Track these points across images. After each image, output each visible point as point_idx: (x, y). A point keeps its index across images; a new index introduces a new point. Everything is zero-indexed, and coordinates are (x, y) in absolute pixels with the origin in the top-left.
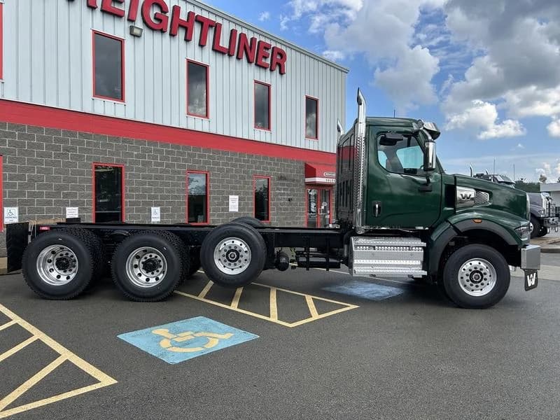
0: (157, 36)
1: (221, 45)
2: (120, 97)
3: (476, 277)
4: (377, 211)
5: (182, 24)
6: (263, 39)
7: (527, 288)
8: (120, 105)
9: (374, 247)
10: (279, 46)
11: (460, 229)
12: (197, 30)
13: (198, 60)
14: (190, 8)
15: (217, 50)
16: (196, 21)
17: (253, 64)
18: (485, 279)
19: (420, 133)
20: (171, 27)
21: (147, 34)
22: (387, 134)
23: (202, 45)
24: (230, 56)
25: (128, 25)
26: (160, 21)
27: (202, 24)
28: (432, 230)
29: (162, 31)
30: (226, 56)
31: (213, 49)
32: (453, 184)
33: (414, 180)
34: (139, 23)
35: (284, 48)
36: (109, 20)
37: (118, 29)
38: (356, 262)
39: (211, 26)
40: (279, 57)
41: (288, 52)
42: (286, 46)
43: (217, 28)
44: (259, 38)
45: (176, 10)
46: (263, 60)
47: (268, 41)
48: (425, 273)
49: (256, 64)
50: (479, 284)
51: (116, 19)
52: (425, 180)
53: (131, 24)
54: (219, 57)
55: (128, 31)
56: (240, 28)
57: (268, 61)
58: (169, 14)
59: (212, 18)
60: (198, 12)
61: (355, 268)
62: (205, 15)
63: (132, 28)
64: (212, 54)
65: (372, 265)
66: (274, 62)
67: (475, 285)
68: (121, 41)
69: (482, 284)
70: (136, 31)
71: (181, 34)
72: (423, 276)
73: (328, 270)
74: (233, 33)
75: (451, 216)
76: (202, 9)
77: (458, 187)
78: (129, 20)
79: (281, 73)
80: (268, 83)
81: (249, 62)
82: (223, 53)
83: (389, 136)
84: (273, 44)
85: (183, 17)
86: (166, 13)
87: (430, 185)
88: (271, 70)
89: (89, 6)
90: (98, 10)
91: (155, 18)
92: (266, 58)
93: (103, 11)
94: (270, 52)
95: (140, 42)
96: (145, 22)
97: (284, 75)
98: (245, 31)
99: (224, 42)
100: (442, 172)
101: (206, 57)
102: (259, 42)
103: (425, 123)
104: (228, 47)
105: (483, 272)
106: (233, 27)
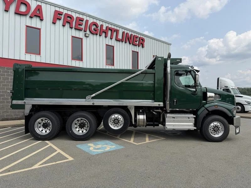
0: (95, 36)
1: (119, 38)
2: (81, 59)
3: (216, 129)
4: (175, 102)
5: (104, 31)
6: (135, 34)
7: (236, 134)
8: (81, 62)
9: (174, 118)
10: (142, 36)
11: (209, 110)
12: (109, 32)
13: (110, 44)
14: (107, 25)
15: (117, 40)
16: (109, 29)
17: (131, 44)
18: (220, 130)
19: (192, 71)
20: (100, 32)
21: (91, 36)
22: (179, 72)
23: (111, 39)
24: (122, 42)
25: (84, 33)
26: (96, 30)
27: (111, 30)
28: (198, 110)
29: (97, 34)
30: (121, 42)
31: (116, 40)
32: (206, 91)
33: (189, 90)
34: (88, 32)
35: (144, 37)
36: (77, 32)
37: (80, 34)
38: (167, 124)
39: (115, 31)
40: (142, 41)
41: (146, 39)
42: (145, 36)
43: (117, 31)
44: (133, 34)
45: (102, 26)
46: (136, 43)
47: (137, 35)
48: (195, 128)
49: (133, 44)
50: (217, 132)
51: (80, 31)
52: (195, 90)
53: (85, 33)
54: (118, 42)
55: (84, 35)
56: (126, 31)
57: (137, 43)
58: (99, 28)
59: (115, 28)
60: (110, 26)
61: (166, 126)
62: (113, 27)
63: (85, 34)
64: (116, 42)
65: (174, 125)
66: (140, 43)
67: (215, 132)
68: (82, 39)
69: (218, 132)
70: (87, 35)
71: (104, 35)
72: (194, 129)
73: (154, 127)
74: (123, 33)
75: (205, 104)
76: (111, 25)
77: (208, 93)
78: (84, 31)
79: (143, 47)
80: (137, 51)
81: (130, 43)
82: (120, 41)
83: (180, 72)
84: (139, 36)
85: (104, 28)
86: (98, 27)
87: (197, 92)
88: (139, 46)
89: (70, 27)
90: (73, 28)
91: (94, 30)
92: (136, 41)
93: (75, 29)
94: (138, 39)
95: (88, 39)
96: (90, 31)
97: (144, 48)
98: (128, 32)
99: (120, 37)
100: (201, 87)
101: (113, 43)
102: (134, 36)
103: (194, 67)
104: (121, 39)
105: (218, 127)
106: (123, 30)
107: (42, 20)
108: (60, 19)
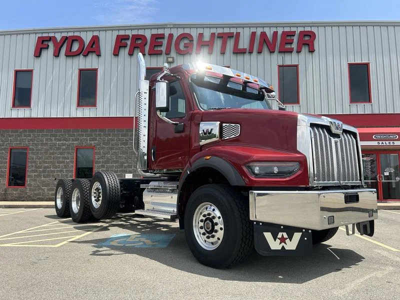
0: (186, 57)
1: (240, 47)
5: (206, 44)
6: (287, 29)
10: (308, 29)
12: (219, 43)
14: (213, 31)
15: (237, 52)
16: (218, 37)
17: (276, 53)
20: (196, 48)
21: (179, 59)
23: (223, 53)
24: (251, 53)
26: (187, 47)
27: (223, 38)
29: (190, 54)
30: (247, 54)
34: (173, 54)
36: (154, 58)
37: (159, 62)
39: (231, 37)
40: (306, 38)
41: (320, 30)
42: (318, 26)
44: (281, 30)
45: (201, 36)
46: (287, 46)
47: (294, 29)
49: (280, 52)
54: (240, 57)
55: (165, 61)
56: (262, 28)
57: (293, 45)
58: (195, 41)
59: (233, 30)
60: (219, 31)
62: (226, 30)
63: (168, 58)
64: (234, 58)
66: (300, 44)
70: (170, 60)
71: (205, 50)
74: (252, 34)
76: (223, 28)
78: (166, 54)
79: (310, 51)
81: (271, 52)
82: (244, 53)
84: (301, 30)
85: (207, 38)
86: (192, 41)
88: (298, 52)
90: (147, 55)
92: (290, 43)
94: (295, 37)
96: (177, 52)
97: (315, 52)
98: (267, 30)
99: (244, 45)
101: (227, 60)
102: (282, 33)
104: (248, 48)
107: (99, 55)
108: (125, 46)
